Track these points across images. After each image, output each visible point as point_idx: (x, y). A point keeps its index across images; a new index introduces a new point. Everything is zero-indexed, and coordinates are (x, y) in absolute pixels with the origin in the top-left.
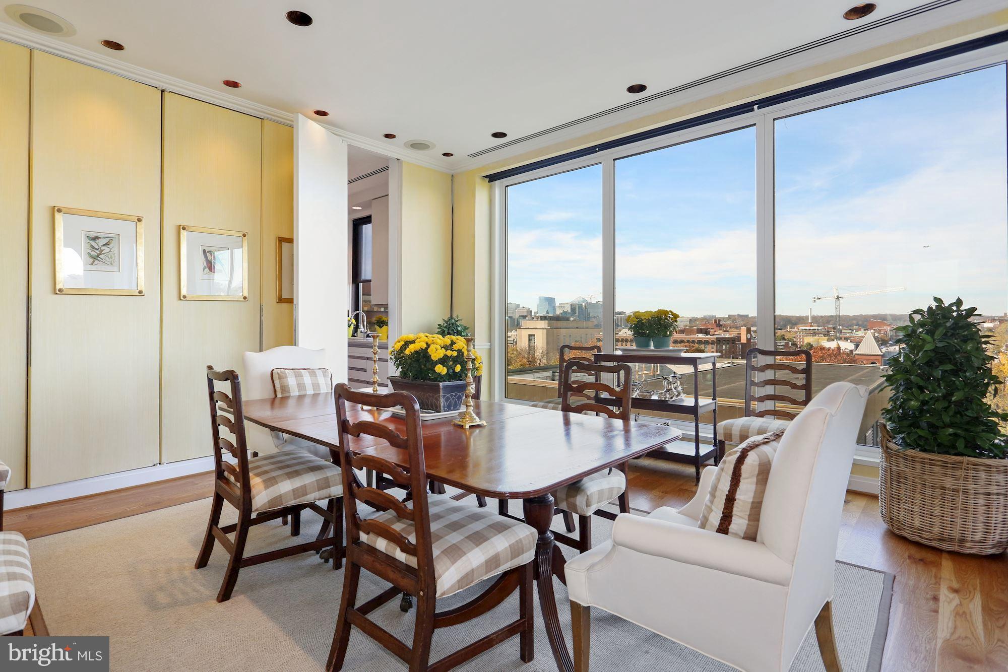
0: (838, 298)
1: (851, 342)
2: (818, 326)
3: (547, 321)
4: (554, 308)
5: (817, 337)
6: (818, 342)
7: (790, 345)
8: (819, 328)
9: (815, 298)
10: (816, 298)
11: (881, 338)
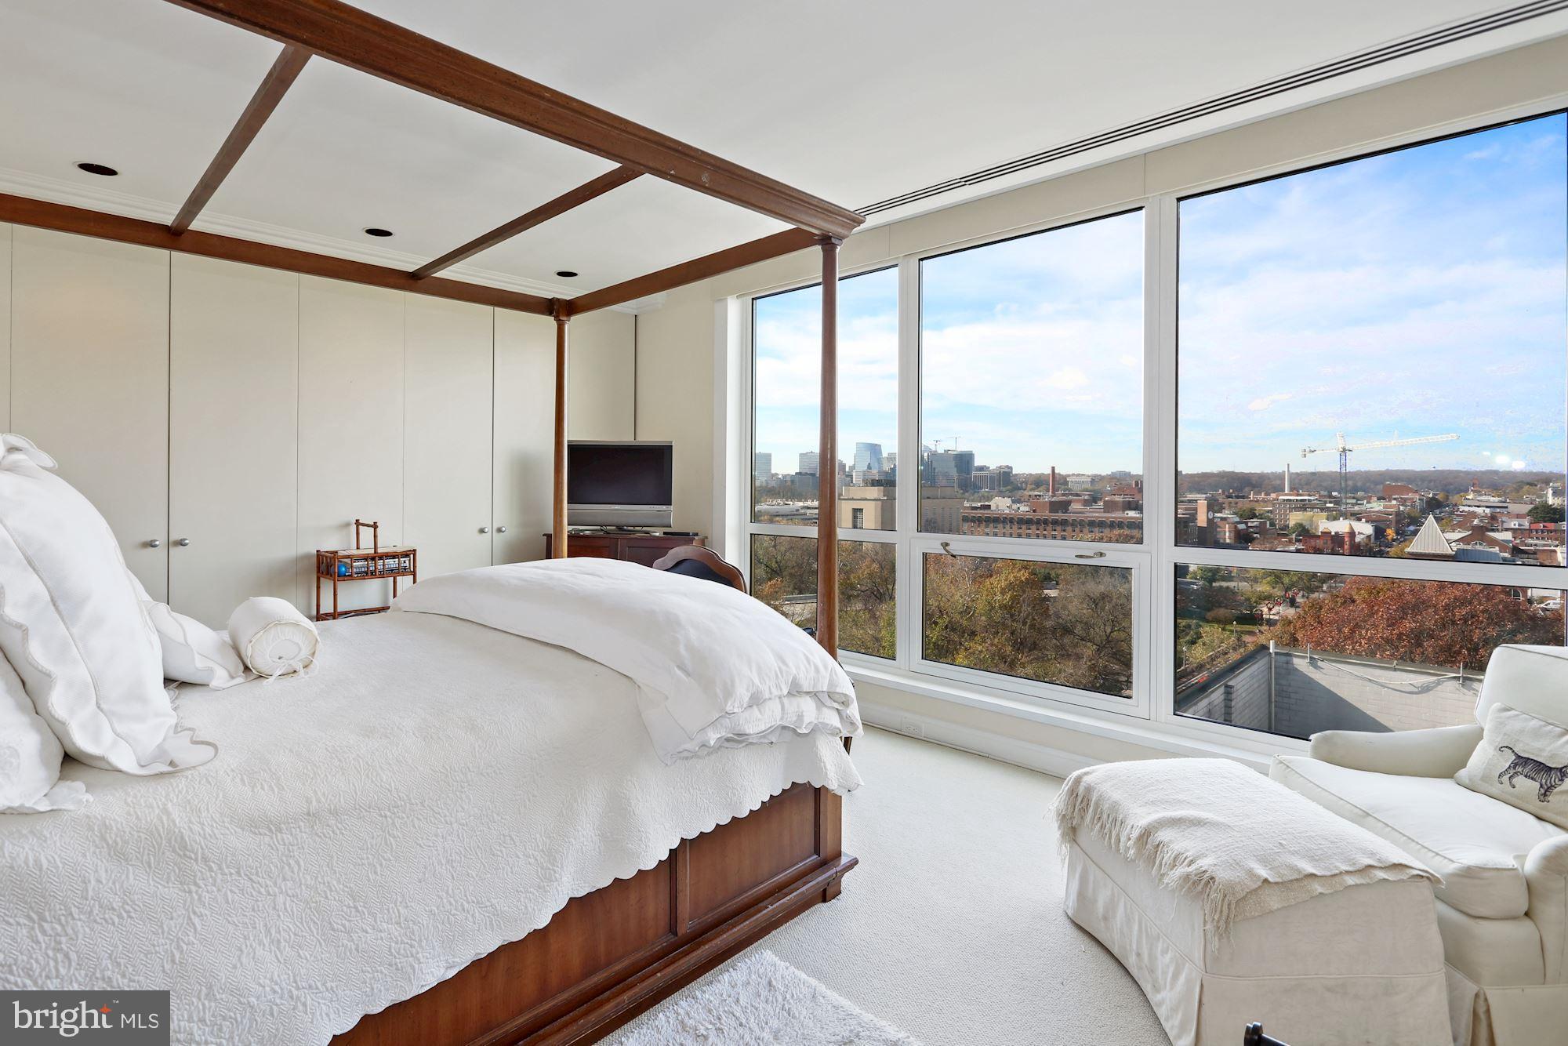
0: (1344, 450)
1: (1367, 522)
2: (1310, 496)
3: (882, 488)
4: (879, 461)
5: (1309, 513)
6: (1311, 521)
7: (1268, 526)
8: (1312, 498)
9: (1305, 451)
10: (1308, 450)
11: (1408, 514)
